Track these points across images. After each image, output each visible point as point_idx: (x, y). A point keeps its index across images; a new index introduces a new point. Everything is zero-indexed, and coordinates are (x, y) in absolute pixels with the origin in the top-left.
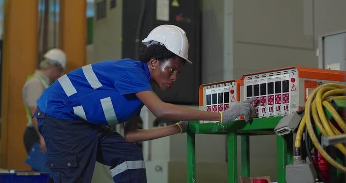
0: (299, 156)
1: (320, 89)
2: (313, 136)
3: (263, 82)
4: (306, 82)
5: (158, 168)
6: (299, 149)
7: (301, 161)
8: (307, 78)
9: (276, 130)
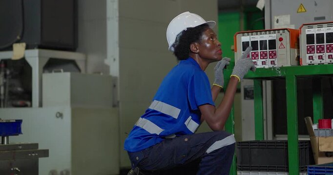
5: (58, 115)
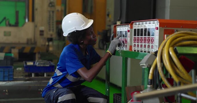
0: (151, 86)
1: (171, 37)
2: (161, 72)
3: (142, 28)
4: (165, 30)
6: (151, 80)
7: (152, 89)
8: (166, 27)
9: (140, 64)
